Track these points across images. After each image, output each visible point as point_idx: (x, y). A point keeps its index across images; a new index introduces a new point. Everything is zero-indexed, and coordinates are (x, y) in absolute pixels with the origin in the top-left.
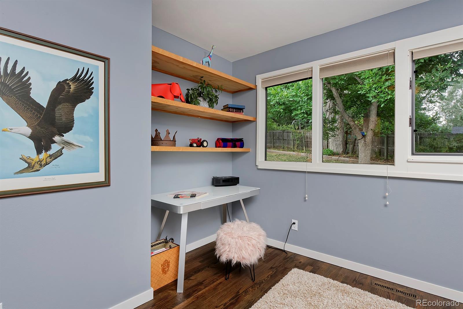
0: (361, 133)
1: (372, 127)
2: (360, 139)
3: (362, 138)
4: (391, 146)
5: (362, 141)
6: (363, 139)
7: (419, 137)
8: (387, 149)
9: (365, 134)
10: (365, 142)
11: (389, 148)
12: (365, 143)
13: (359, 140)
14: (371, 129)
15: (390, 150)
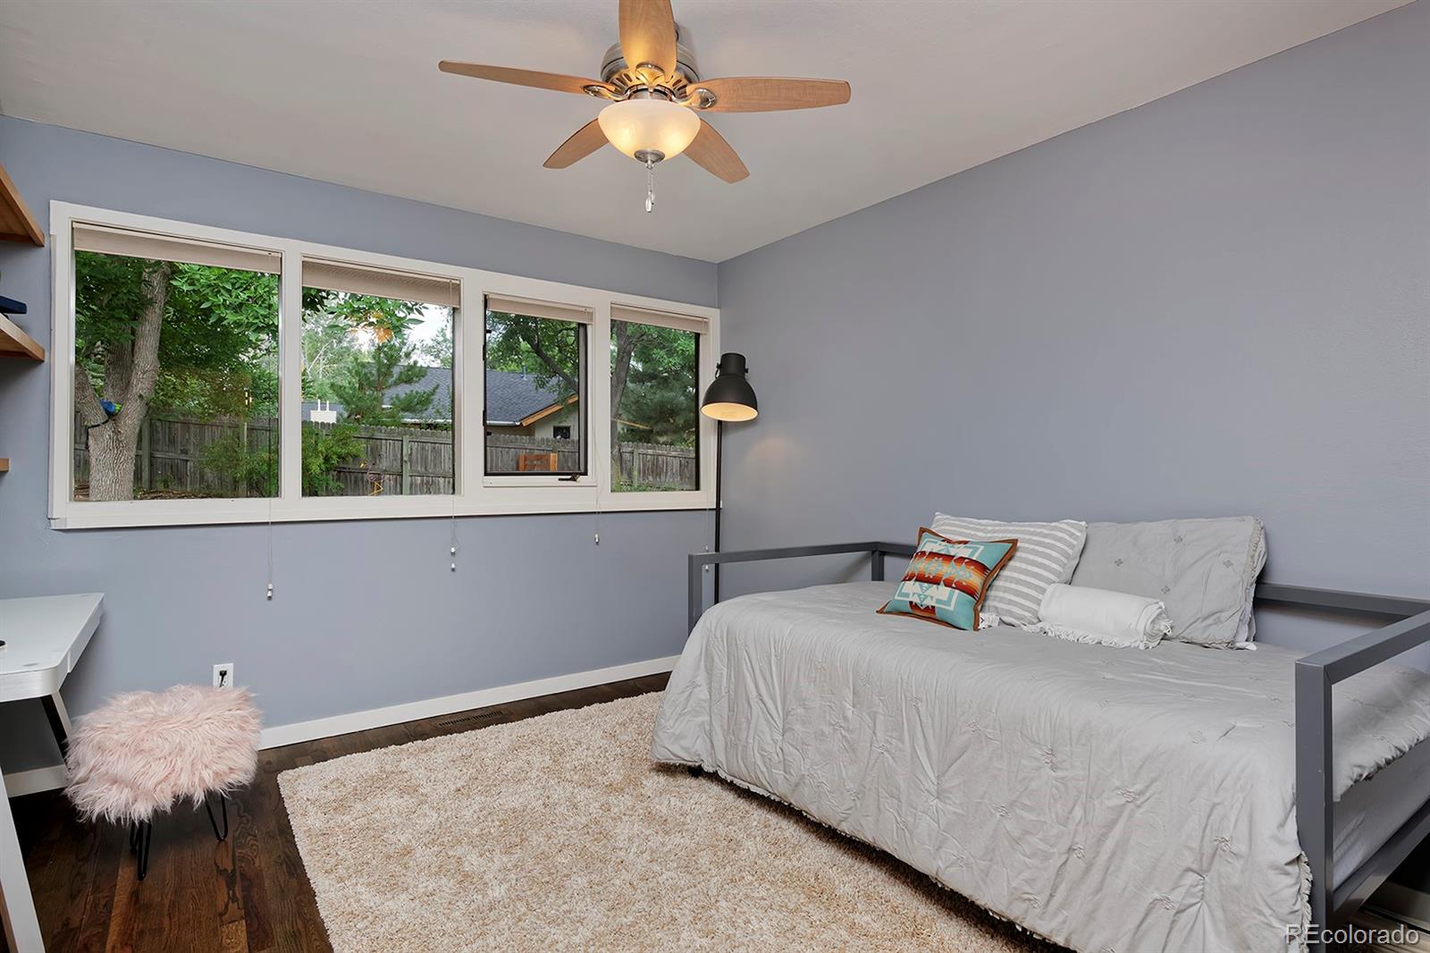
0: (103, 403)
1: (142, 389)
2: (99, 425)
3: (107, 421)
4: (166, 448)
5: (107, 432)
6: (111, 423)
7: (246, 427)
8: (152, 456)
9: (118, 408)
10: (116, 434)
11: (158, 455)
12: (117, 439)
13: (93, 426)
14: (141, 396)
15: (160, 460)
